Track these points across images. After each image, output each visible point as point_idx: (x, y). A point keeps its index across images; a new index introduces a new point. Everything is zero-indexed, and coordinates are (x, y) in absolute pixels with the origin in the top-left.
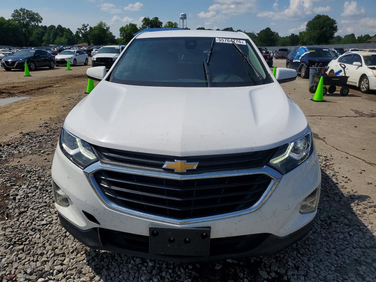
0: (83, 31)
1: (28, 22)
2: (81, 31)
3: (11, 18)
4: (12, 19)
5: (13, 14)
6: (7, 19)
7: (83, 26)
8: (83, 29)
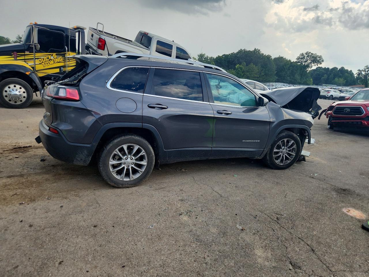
0: (363, 73)
1: (309, 64)
2: (361, 72)
3: (295, 60)
4: (296, 62)
5: (298, 57)
6: (292, 61)
7: (366, 68)
8: (365, 71)
